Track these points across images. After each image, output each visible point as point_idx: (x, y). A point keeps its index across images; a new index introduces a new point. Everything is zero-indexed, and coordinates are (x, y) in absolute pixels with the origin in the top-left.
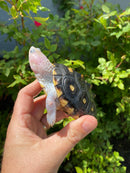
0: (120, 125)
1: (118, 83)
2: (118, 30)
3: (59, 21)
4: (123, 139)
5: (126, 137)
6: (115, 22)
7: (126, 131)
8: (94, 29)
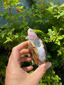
0: (59, 62)
1: (57, 42)
2: (58, 14)
4: (61, 68)
5: (62, 67)
6: (56, 10)
7: (62, 64)
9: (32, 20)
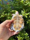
3: (12, 2)
7: (29, 28)
8: (20, 4)
9: (14, 7)
